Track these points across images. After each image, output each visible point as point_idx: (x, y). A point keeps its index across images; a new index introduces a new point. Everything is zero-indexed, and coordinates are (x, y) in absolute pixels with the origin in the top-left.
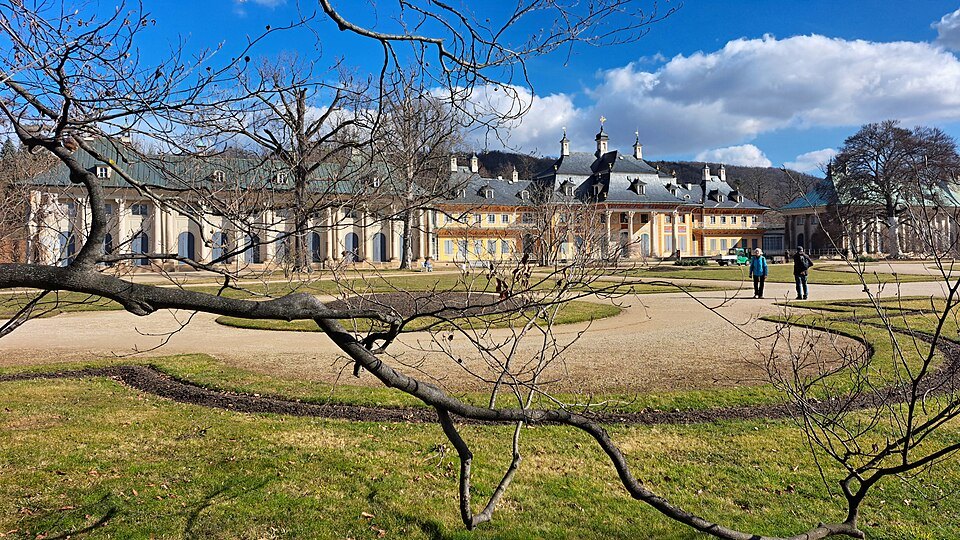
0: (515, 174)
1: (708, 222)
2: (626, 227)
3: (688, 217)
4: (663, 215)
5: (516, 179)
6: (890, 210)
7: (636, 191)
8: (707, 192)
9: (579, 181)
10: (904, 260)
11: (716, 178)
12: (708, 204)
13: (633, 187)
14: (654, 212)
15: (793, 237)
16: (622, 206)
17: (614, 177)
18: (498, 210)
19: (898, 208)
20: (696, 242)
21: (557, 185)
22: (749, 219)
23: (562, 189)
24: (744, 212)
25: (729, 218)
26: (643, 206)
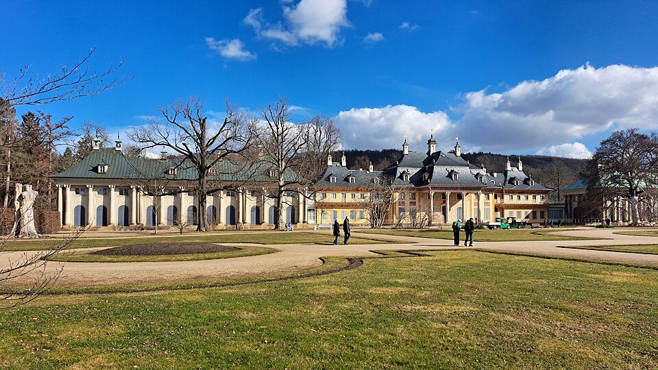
0: (371, 167)
1: (507, 200)
2: (445, 202)
3: (492, 196)
4: (473, 195)
5: (371, 171)
6: (631, 192)
7: (452, 179)
8: (508, 179)
9: (413, 171)
10: (641, 227)
11: (515, 169)
12: (508, 187)
13: (450, 176)
14: (464, 193)
15: (571, 210)
16: (441, 188)
17: (437, 169)
18: (357, 190)
19: (638, 190)
20: (499, 213)
21: (398, 174)
22: (538, 197)
23: (401, 177)
24: (534, 193)
25: (522, 197)
26: (456, 188)
